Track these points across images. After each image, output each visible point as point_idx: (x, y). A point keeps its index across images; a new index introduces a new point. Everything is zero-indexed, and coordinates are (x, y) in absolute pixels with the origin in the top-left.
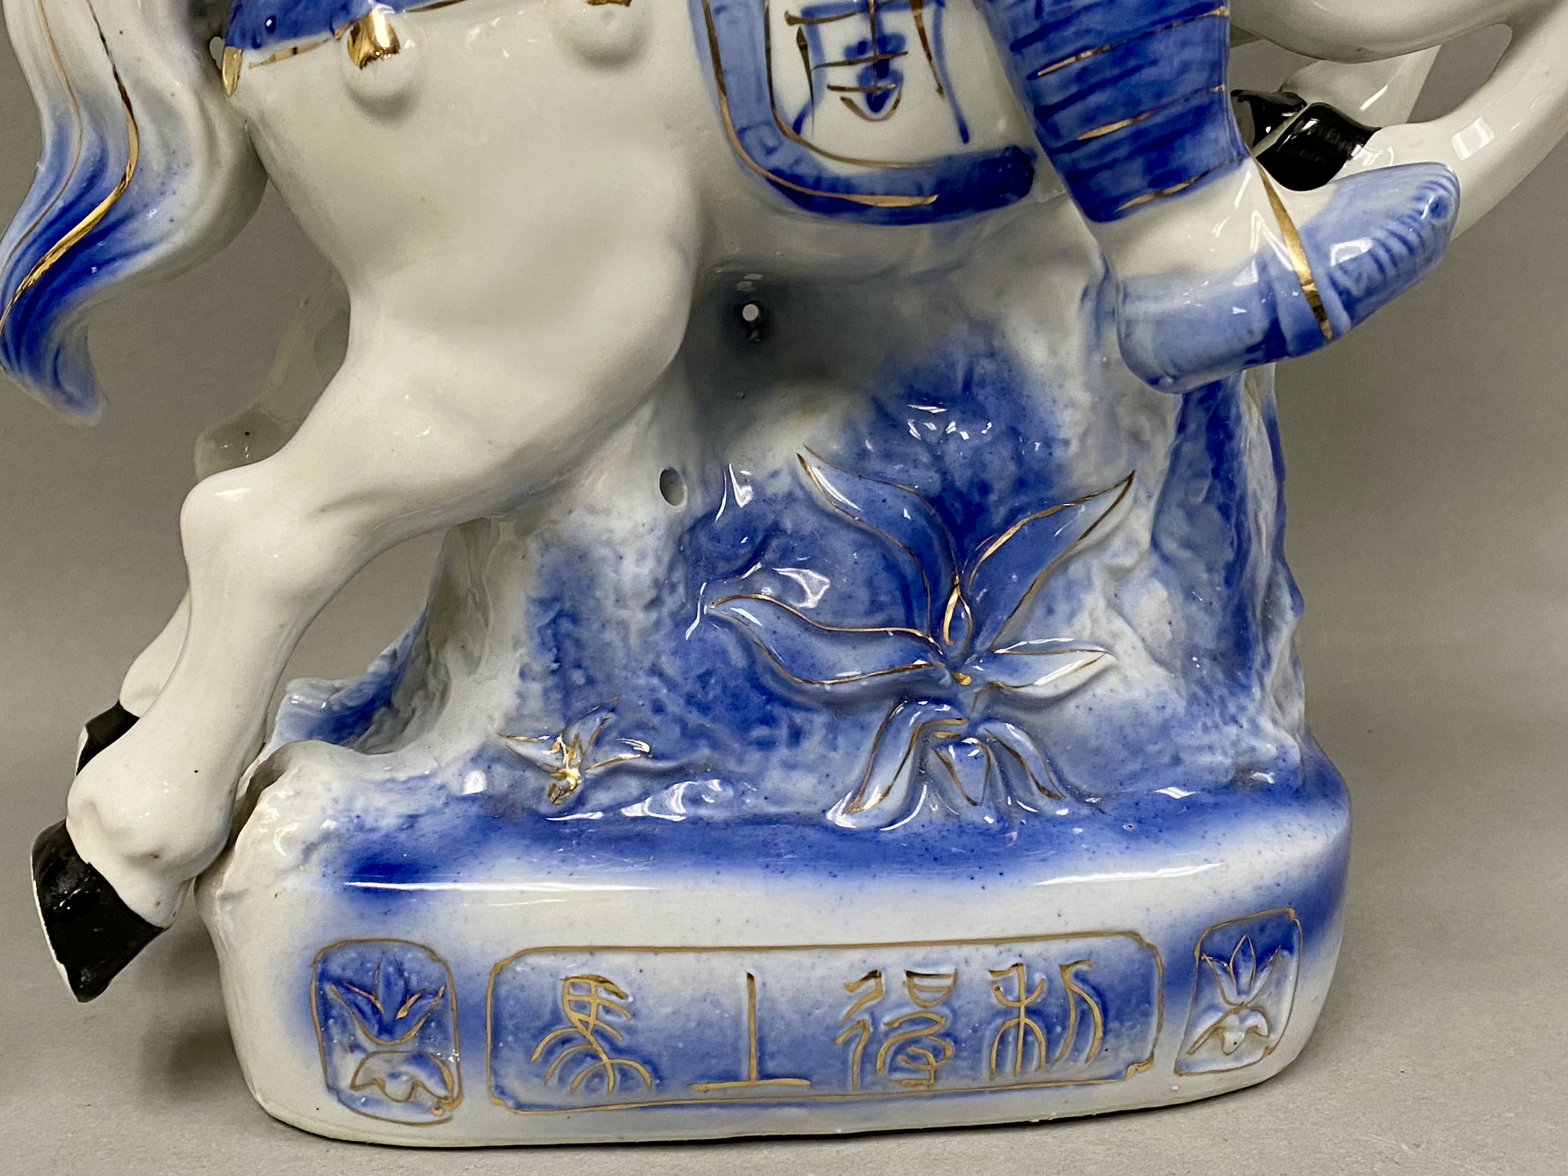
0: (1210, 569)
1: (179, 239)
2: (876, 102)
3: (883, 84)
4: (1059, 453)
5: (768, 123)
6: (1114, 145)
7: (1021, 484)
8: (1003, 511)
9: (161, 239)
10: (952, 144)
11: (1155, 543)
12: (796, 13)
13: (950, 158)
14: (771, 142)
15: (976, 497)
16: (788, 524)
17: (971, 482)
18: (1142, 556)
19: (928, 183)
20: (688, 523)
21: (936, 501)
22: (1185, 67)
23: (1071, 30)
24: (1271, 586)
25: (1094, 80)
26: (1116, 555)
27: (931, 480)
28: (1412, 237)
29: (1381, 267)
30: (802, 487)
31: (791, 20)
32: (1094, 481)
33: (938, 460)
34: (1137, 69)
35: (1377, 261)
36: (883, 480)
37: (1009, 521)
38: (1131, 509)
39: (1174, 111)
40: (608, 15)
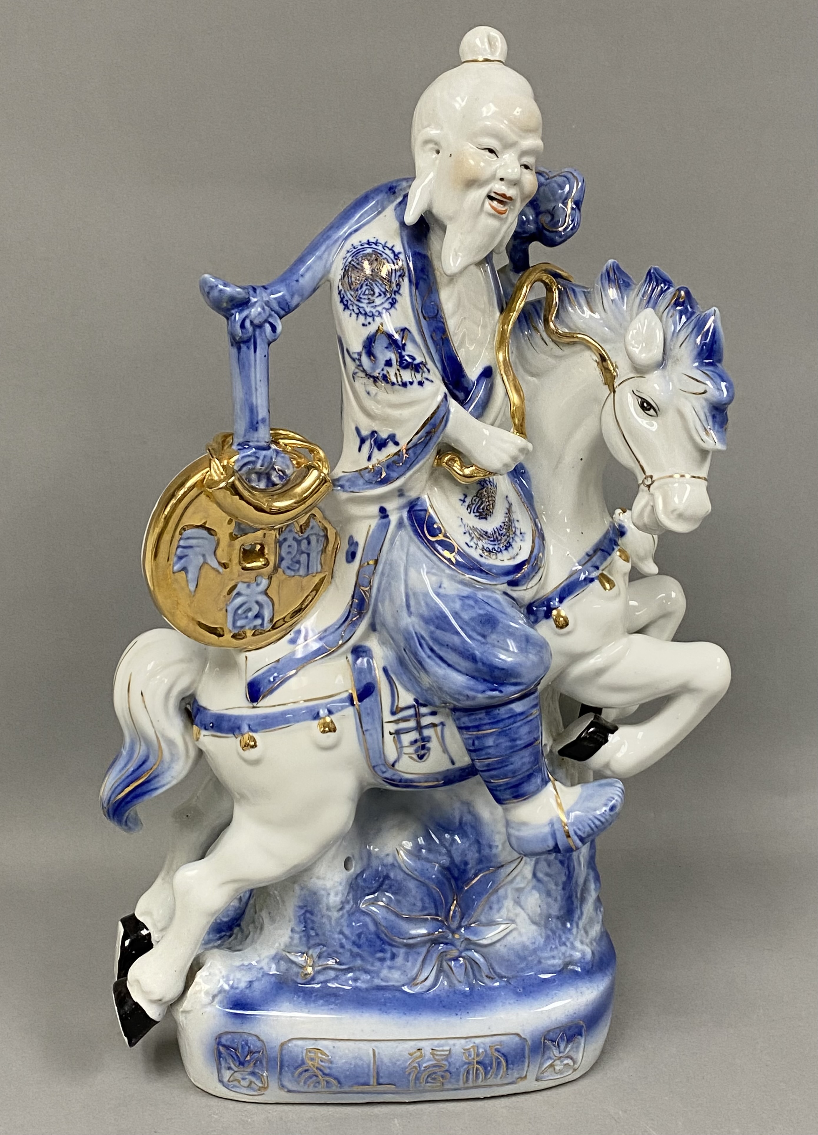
0: (556, 885)
1: (174, 782)
2: (421, 757)
3: (423, 752)
4: (494, 851)
5: (382, 764)
6: (500, 786)
7: (480, 861)
8: (473, 871)
9: (167, 783)
10: (449, 766)
11: (534, 875)
12: (392, 731)
13: (448, 770)
14: (384, 770)
15: (463, 867)
16: (392, 875)
17: (461, 861)
18: (528, 883)
19: (440, 777)
20: (354, 876)
21: (448, 869)
22: (523, 764)
23: (484, 752)
24: (586, 881)
25: (491, 767)
26: (517, 883)
27: (445, 860)
28: (603, 819)
29: (592, 829)
30: (397, 862)
31: (391, 734)
32: (509, 859)
33: (449, 851)
34: (506, 766)
35: (590, 826)
36: (427, 860)
37: (476, 875)
38: (524, 866)
39: (519, 777)
40: (329, 736)
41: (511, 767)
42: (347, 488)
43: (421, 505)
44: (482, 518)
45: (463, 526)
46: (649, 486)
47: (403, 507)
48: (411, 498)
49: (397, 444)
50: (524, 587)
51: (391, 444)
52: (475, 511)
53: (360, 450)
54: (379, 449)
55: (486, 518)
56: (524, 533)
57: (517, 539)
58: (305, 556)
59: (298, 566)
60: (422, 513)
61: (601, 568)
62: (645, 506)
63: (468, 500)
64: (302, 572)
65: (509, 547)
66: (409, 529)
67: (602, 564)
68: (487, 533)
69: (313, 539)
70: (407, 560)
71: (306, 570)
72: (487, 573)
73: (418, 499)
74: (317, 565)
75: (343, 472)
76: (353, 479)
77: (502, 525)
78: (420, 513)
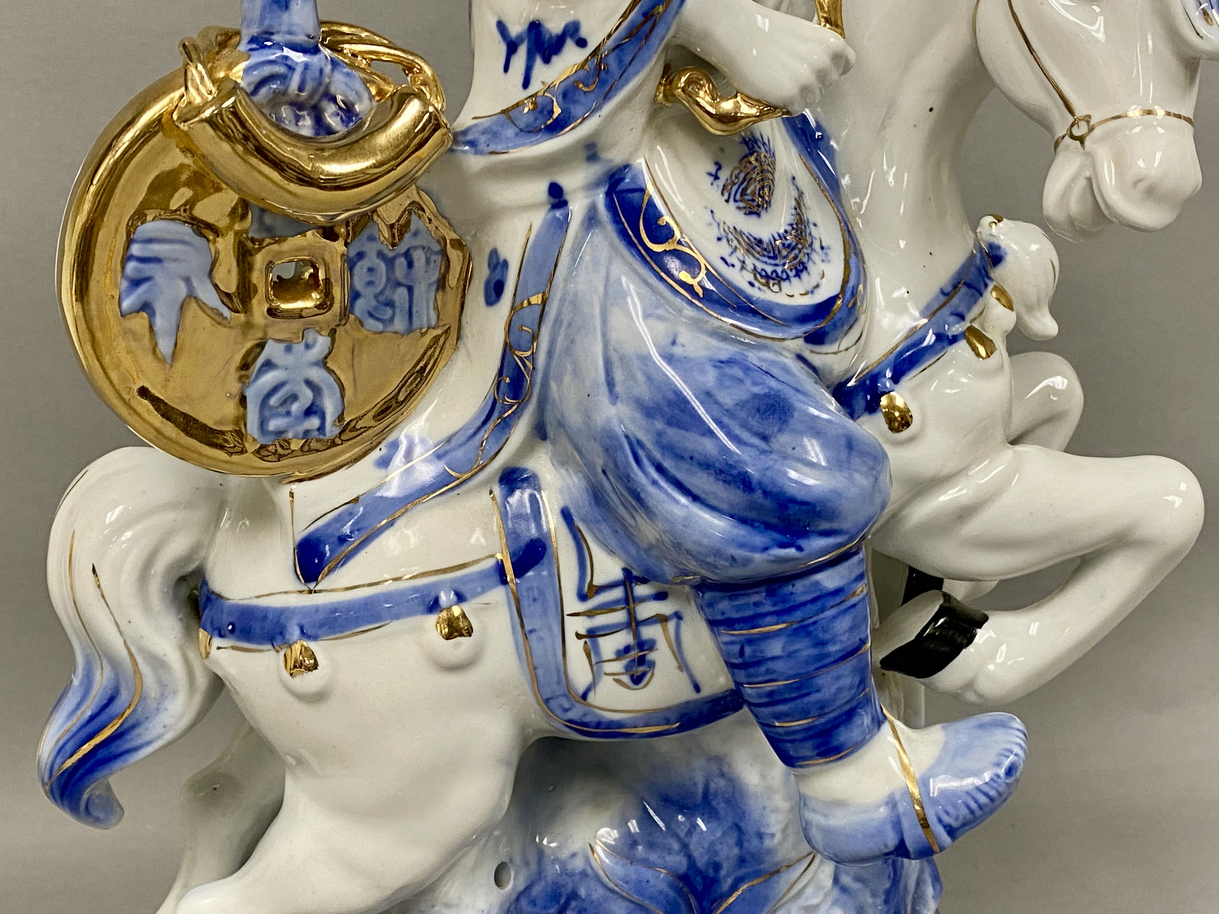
0: (874, 895)
1: (169, 736)
2: (637, 680)
3: (642, 669)
4: (768, 843)
5: (564, 695)
6: (795, 732)
7: (742, 861)
8: (730, 881)
9: (158, 738)
10: (689, 694)
11: (836, 880)
12: (583, 632)
13: (688, 702)
14: (567, 706)
15: (711, 873)
16: (582, 892)
17: (708, 864)
18: (826, 895)
19: (673, 717)
20: (514, 896)
21: (684, 878)
22: (840, 690)
23: (762, 669)
24: (919, 882)
25: (778, 698)
26: (807, 899)
27: (679, 862)
29: (972, 812)
30: (592, 868)
31: (579, 636)
32: (793, 855)
33: (685, 846)
34: (808, 694)
35: (968, 807)
36: (646, 863)
37: (734, 888)
38: (819, 866)
40: (458, 645)
41: (814, 697)
42: (482, 146)
43: (633, 179)
44: (751, 213)
45: (715, 225)
46: (1081, 139)
47: (595, 185)
48: (613, 164)
49: (582, 43)
50: (834, 348)
51: (570, 46)
52: (738, 197)
53: (506, 69)
54: (547, 60)
55: (758, 215)
56: (829, 248)
57: (815, 257)
58: (402, 292)
59: (389, 311)
60: (636, 195)
61: (969, 316)
62: (1074, 179)
63: (724, 175)
64: (399, 324)
65: (802, 271)
66: (610, 229)
67: (969, 308)
68: (760, 242)
69: (419, 257)
70: (606, 293)
71: (407, 321)
72: (765, 318)
73: (627, 166)
74: (428, 309)
75: (474, 118)
76: (495, 129)
77: (789, 228)
78: (630, 195)
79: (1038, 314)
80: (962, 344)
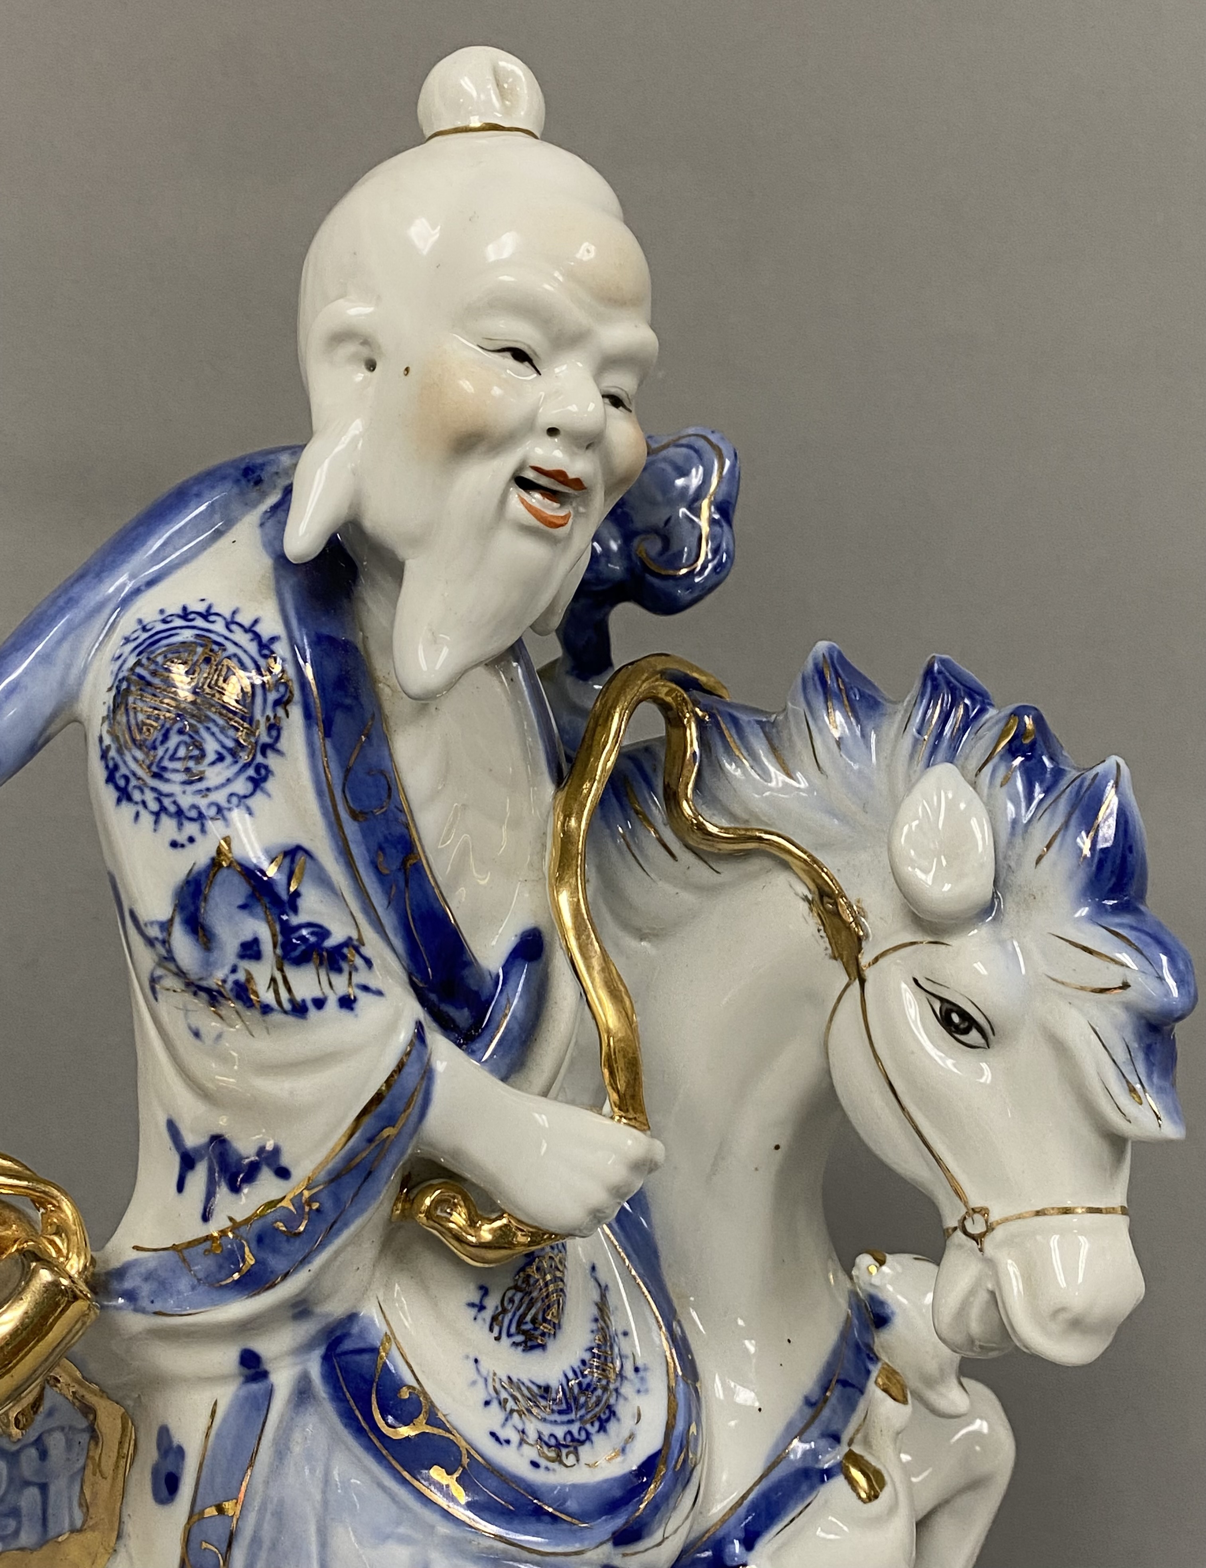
42: (145, 1303)
43: (361, 1336)
44: (532, 1348)
45: (481, 1382)
46: (978, 1239)
47: (307, 1347)
48: (331, 1319)
49: (283, 1173)
50: (658, 1536)
51: (266, 1175)
52: (513, 1330)
53: (180, 1187)
54: (235, 1189)
55: (543, 1347)
56: (646, 1369)
57: (627, 1389)
58: (33, 1492)
59: (12, 1524)
60: (366, 1357)
61: (845, 1438)
62: (972, 1292)
63: (492, 1303)
64: (26, 1538)
65: (608, 1420)
66: (329, 1409)
67: (846, 1421)
68: (547, 1389)
69: (56, 1443)
70: (325, 1503)
71: (39, 1528)
72: (554, 1518)
73: (352, 1317)
74: (70, 1509)
75: (136, 1248)
76: (162, 1273)
77: (587, 1356)
78: (358, 1358)
79: (943, 1390)
80: (839, 1483)
